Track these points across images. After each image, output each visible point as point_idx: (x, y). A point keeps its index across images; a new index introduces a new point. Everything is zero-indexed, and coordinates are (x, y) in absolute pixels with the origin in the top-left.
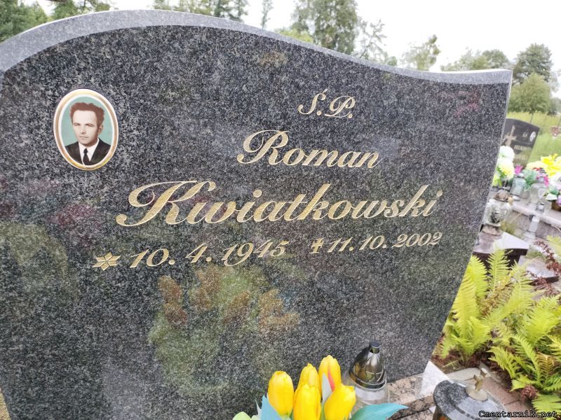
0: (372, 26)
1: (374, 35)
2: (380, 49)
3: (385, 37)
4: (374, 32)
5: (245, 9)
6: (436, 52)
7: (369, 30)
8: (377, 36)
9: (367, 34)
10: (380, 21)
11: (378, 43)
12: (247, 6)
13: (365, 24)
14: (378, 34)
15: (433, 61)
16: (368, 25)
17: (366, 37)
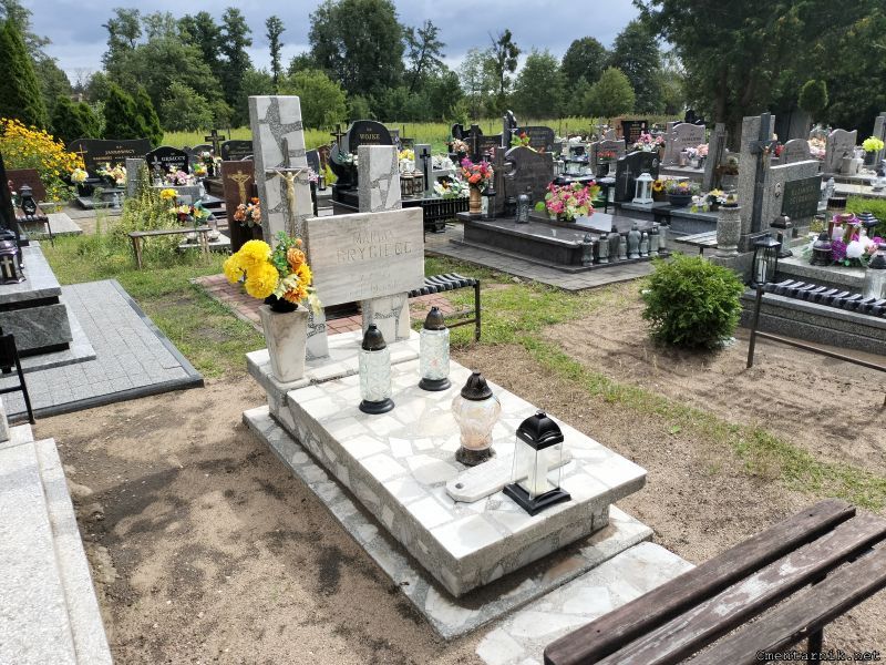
0: (421, 32)
1: (427, 45)
2: (438, 63)
3: (442, 45)
4: (426, 41)
5: (246, 36)
6: (514, 53)
7: (419, 39)
8: (430, 46)
9: (417, 45)
10: (430, 24)
11: (433, 55)
12: (247, 33)
13: (411, 32)
14: (431, 42)
15: (512, 65)
16: (416, 31)
17: (417, 49)
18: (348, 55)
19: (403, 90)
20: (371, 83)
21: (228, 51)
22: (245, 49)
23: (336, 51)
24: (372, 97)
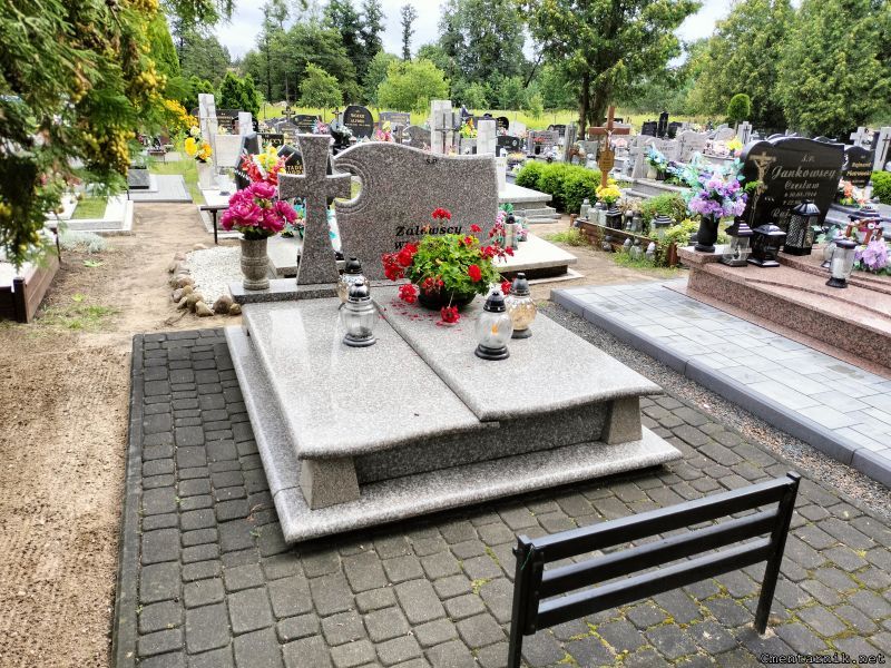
18: (472, 44)
19: (517, 81)
20: (489, 72)
21: (364, 35)
22: (379, 34)
23: (462, 39)
24: (488, 84)
